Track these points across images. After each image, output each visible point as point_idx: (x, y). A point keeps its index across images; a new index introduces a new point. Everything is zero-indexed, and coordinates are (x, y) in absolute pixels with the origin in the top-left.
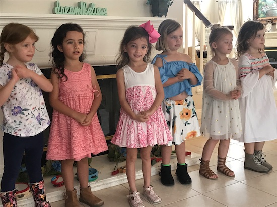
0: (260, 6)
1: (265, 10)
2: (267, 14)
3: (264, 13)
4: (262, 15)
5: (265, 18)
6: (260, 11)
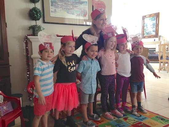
0: (145, 30)
2: (148, 33)
5: (147, 35)
6: (145, 32)
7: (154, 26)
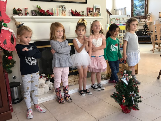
1: (136, 13)
3: (136, 14)
4: (135, 15)
6: (134, 14)
7: (143, 7)
